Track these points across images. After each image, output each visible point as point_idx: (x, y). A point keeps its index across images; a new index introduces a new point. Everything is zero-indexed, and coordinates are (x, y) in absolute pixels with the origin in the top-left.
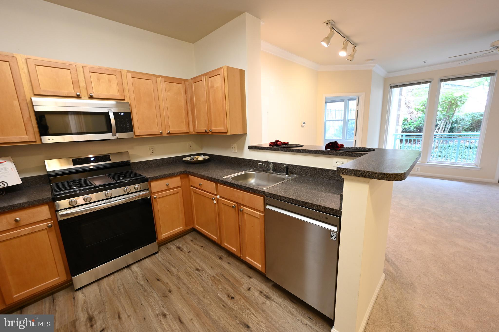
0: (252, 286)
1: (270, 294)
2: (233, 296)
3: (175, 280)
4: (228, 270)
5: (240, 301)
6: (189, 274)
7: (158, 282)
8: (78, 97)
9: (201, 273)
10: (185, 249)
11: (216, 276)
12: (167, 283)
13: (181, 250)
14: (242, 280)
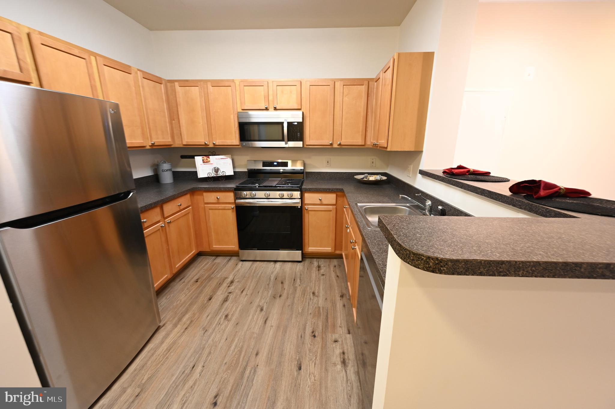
0: (342, 341)
1: (350, 362)
2: (316, 335)
3: (291, 291)
4: (337, 311)
5: (317, 344)
6: (304, 293)
7: (281, 284)
8: (267, 109)
9: (313, 298)
10: (322, 271)
11: (321, 309)
12: (285, 289)
13: (319, 270)
14: (339, 329)
